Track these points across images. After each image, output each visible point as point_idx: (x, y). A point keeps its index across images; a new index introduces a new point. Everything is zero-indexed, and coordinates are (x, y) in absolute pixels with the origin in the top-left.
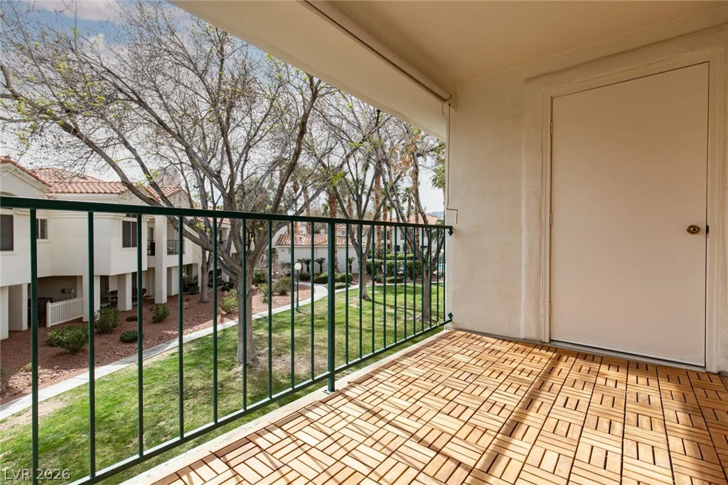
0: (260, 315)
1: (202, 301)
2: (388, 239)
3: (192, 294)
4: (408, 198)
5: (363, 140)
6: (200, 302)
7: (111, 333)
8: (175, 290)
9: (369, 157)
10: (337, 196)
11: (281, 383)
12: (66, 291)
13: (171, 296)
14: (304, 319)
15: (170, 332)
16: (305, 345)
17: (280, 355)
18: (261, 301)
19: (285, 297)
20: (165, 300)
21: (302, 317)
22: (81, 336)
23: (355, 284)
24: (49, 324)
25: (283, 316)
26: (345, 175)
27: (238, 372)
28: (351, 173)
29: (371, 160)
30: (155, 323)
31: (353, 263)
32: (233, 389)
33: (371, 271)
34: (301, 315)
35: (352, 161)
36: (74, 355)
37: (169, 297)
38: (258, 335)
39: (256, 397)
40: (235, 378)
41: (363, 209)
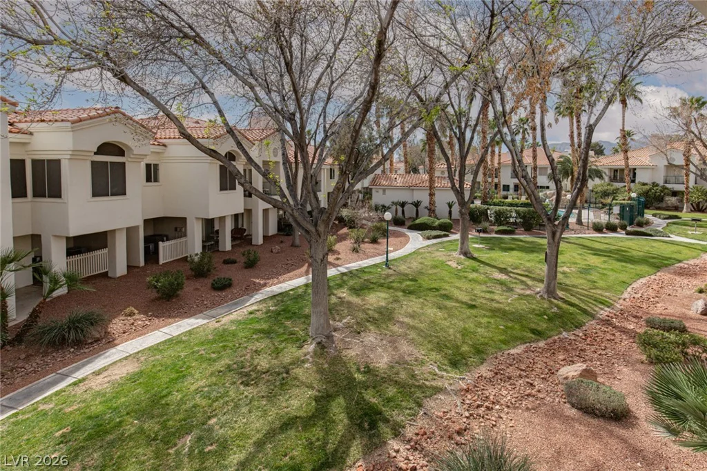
0: (346, 268)
1: (293, 245)
2: (496, 177)
3: (287, 235)
4: (521, 131)
5: (468, 62)
6: (292, 246)
7: (206, 277)
8: (273, 230)
9: (476, 85)
10: (435, 134)
11: (355, 379)
12: (178, 229)
13: (268, 236)
14: (393, 278)
15: (257, 281)
16: (390, 320)
17: (359, 333)
18: (350, 250)
19: (376, 246)
20: (261, 241)
21: (391, 275)
22: (173, 283)
23: (456, 233)
24: (161, 262)
25: (370, 272)
26: (446, 108)
27: (308, 353)
28: (453, 106)
29: (479, 89)
30: (246, 268)
31: (453, 207)
32: (299, 380)
33: (476, 218)
34: (391, 272)
35: (453, 91)
36: (168, 301)
37: (266, 238)
38: (340, 298)
39: (322, 397)
40: (303, 362)
41: (466, 147)
